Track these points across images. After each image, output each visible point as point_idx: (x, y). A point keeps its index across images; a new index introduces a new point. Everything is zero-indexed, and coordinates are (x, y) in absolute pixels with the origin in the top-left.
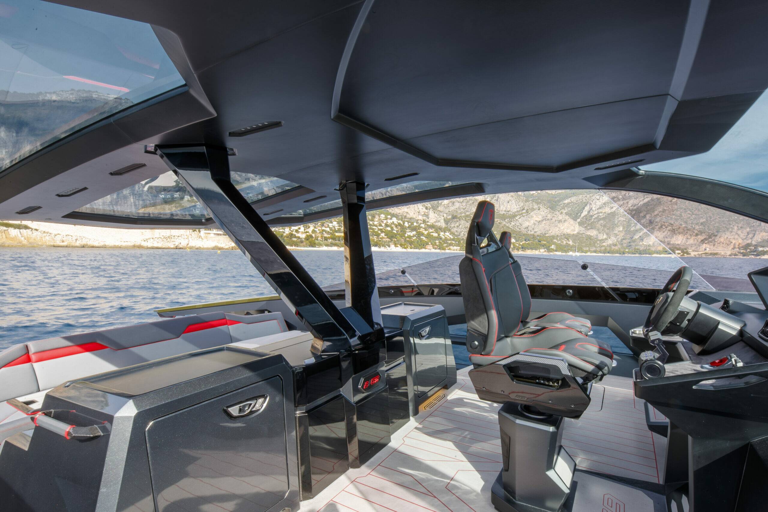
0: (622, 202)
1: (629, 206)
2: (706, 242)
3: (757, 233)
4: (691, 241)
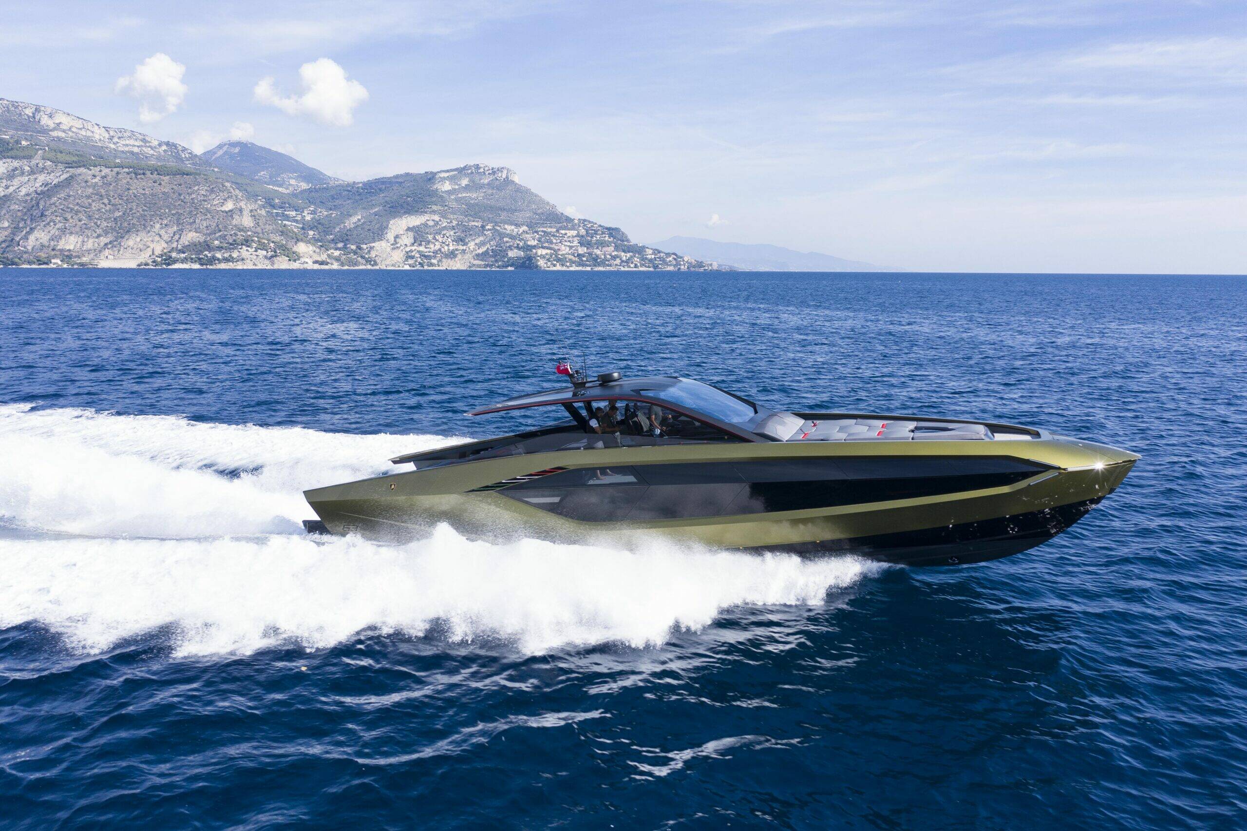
0: (27, 178)
1: (37, 185)
2: (110, 246)
3: (184, 232)
4: (90, 244)
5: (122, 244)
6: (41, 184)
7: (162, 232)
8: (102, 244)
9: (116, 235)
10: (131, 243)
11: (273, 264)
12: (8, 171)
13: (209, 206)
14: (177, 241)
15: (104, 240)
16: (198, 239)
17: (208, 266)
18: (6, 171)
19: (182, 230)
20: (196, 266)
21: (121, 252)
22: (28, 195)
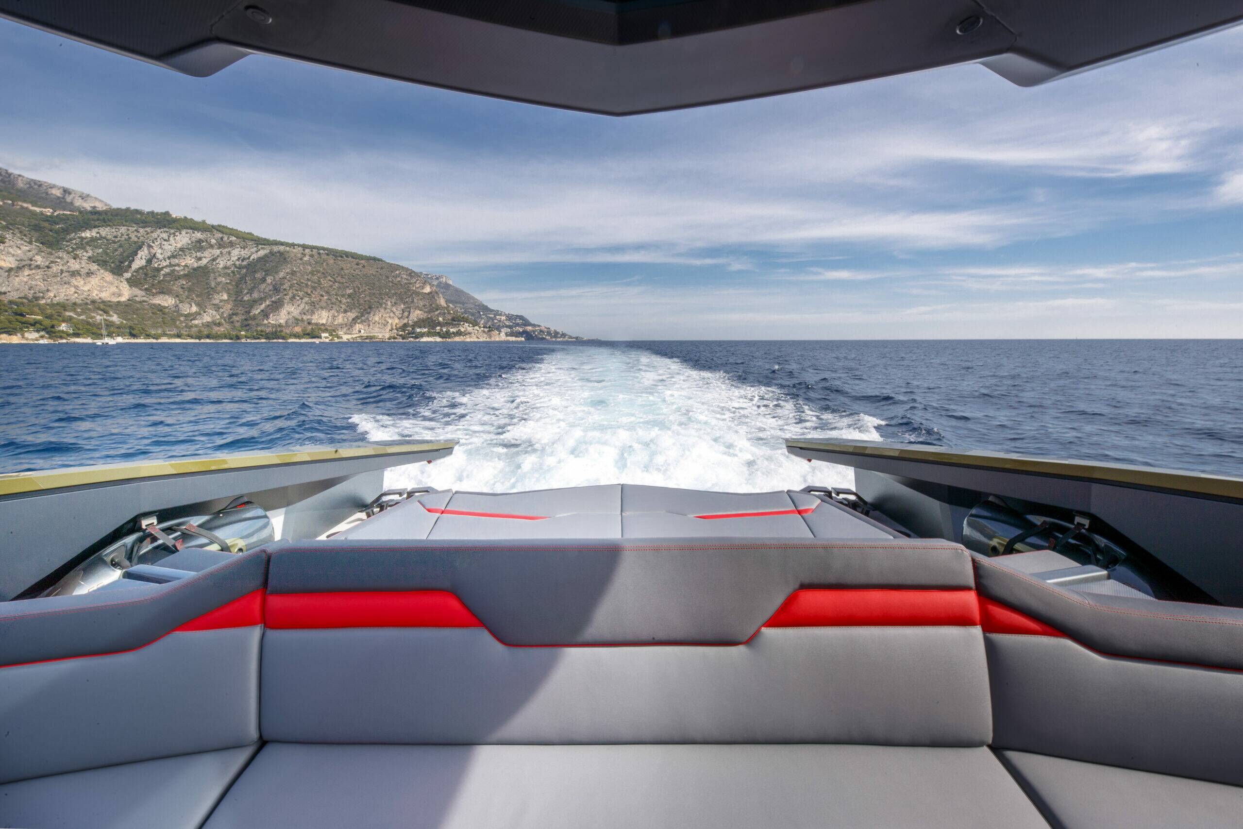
0: (218, 252)
1: (234, 259)
2: (359, 321)
3: (412, 310)
4: (340, 320)
5: (370, 319)
6: (236, 258)
7: (394, 309)
8: (350, 319)
9: (359, 310)
10: (377, 318)
11: (490, 337)
12: (192, 242)
13: (414, 288)
14: (407, 317)
15: (351, 315)
16: (422, 316)
17: (447, 339)
18: (190, 242)
19: (409, 308)
20: (438, 339)
21: (371, 327)
22: (226, 268)
